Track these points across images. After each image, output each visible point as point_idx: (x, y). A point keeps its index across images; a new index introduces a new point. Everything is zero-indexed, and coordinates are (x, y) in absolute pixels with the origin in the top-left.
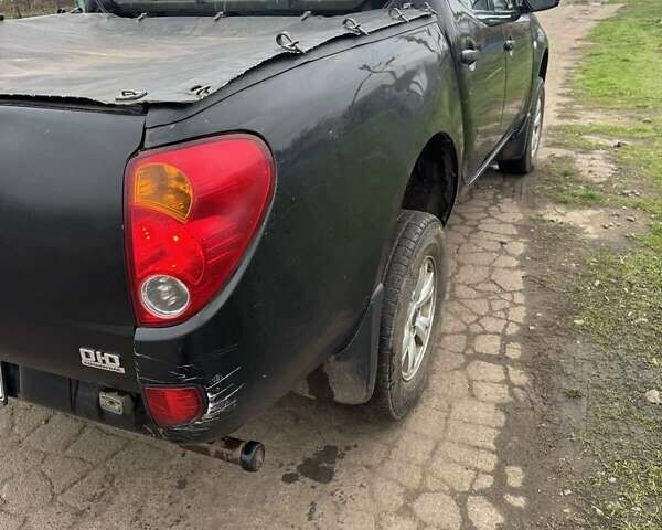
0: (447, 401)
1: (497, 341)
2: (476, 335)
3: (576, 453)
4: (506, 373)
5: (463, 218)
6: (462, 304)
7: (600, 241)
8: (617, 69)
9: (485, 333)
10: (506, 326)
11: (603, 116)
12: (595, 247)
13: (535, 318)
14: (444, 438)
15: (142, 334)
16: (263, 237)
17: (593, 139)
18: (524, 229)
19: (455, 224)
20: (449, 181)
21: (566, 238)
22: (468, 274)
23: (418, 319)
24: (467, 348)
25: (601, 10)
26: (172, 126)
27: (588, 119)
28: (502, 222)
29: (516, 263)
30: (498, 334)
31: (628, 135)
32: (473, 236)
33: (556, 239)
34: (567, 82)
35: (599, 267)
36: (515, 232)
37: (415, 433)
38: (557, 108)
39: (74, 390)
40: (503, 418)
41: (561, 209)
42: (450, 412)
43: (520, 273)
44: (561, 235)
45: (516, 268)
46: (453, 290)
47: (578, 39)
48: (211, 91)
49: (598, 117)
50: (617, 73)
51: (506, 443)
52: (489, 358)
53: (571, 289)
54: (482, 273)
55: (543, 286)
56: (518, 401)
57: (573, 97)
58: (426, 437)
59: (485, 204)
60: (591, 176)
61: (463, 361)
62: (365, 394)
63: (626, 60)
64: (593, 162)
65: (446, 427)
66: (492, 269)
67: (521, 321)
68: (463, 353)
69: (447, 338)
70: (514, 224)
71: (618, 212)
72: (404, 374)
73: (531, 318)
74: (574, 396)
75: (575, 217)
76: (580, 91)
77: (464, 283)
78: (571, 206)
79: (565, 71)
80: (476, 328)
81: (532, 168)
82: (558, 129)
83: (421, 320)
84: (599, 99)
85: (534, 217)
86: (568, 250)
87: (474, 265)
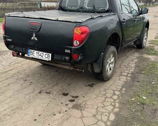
0: (115, 80)
2: (123, 72)
4: (127, 78)
5: (126, 55)
7: (154, 61)
9: (125, 72)
10: (129, 72)
12: (152, 62)
14: (113, 84)
15: (73, 47)
18: (138, 58)
19: (124, 56)
21: (146, 60)
23: (110, 65)
24: (120, 74)
26: (79, 24)
28: (134, 56)
29: (134, 63)
30: (127, 73)
32: (127, 58)
33: (144, 60)
36: (136, 58)
38: (155, 37)
39: (62, 57)
40: (124, 83)
41: (147, 55)
42: (115, 82)
45: (134, 64)
51: (124, 86)
52: (125, 76)
53: (144, 68)
54: (127, 64)
55: (138, 67)
56: (128, 81)
58: (110, 84)
59: (131, 53)
60: (157, 50)
62: (99, 70)
66: (129, 63)
67: (132, 71)
69: (117, 73)
72: (107, 73)
73: (134, 71)
74: (138, 81)
75: (150, 57)
77: (123, 65)
78: (150, 55)
81: (144, 47)
85: (141, 56)
86: (146, 62)
87: (126, 63)
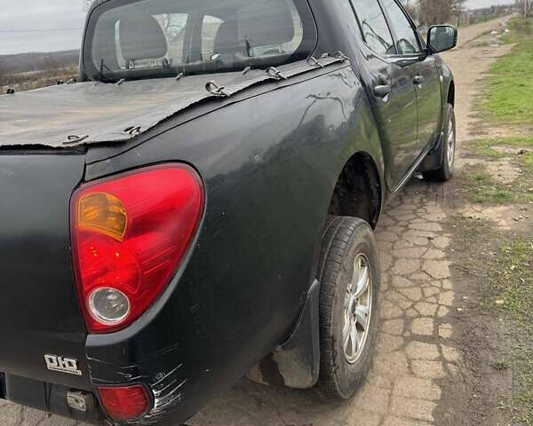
0: (390, 380)
1: (430, 323)
2: (412, 318)
3: (506, 420)
4: (440, 351)
5: (395, 220)
6: (399, 293)
7: (513, 232)
8: (516, 93)
9: (420, 316)
10: (438, 309)
11: (507, 130)
12: (508, 237)
13: (462, 300)
14: (389, 413)
15: (93, 340)
16: (196, 248)
17: (500, 149)
18: (447, 226)
19: (389, 225)
20: (375, 190)
21: (484, 231)
22: (402, 267)
23: (357, 308)
24: (405, 330)
25: (499, 49)
26: (108, 161)
27: (495, 133)
28: (429, 221)
29: (442, 254)
30: (431, 316)
31: (528, 143)
32: (406, 234)
33: (475, 233)
34: (475, 106)
35: (512, 254)
36: (440, 229)
37: (363, 410)
38: (469, 127)
39: (48, 391)
40: (439, 392)
41: (478, 207)
42: (392, 389)
43: (447, 263)
44: (478, 229)
45: (443, 259)
46: (390, 282)
47: (482, 73)
48: (142, 130)
49: (503, 131)
50: (516, 95)
51: (443, 414)
52: (424, 339)
53: (491, 274)
54: (415, 265)
55: (467, 273)
56: (451, 374)
57: (481, 117)
58: (372, 413)
59: (414, 207)
60: (501, 178)
61: (402, 342)
62: (311, 378)
63: (522, 85)
64: (501, 167)
65: (389, 403)
66: (422, 260)
67: (450, 304)
68: (402, 336)
69: (387, 323)
70: (438, 222)
71: (526, 206)
72: (348, 357)
73: (459, 301)
74: (500, 368)
75: (490, 213)
76: (485, 112)
77: (399, 275)
78: (485, 204)
79: (473, 98)
80: (411, 313)
81: (451, 176)
82: (470, 143)
83: (360, 309)
84: (503, 117)
85: (454, 215)
86: (486, 241)
87: (407, 258)
